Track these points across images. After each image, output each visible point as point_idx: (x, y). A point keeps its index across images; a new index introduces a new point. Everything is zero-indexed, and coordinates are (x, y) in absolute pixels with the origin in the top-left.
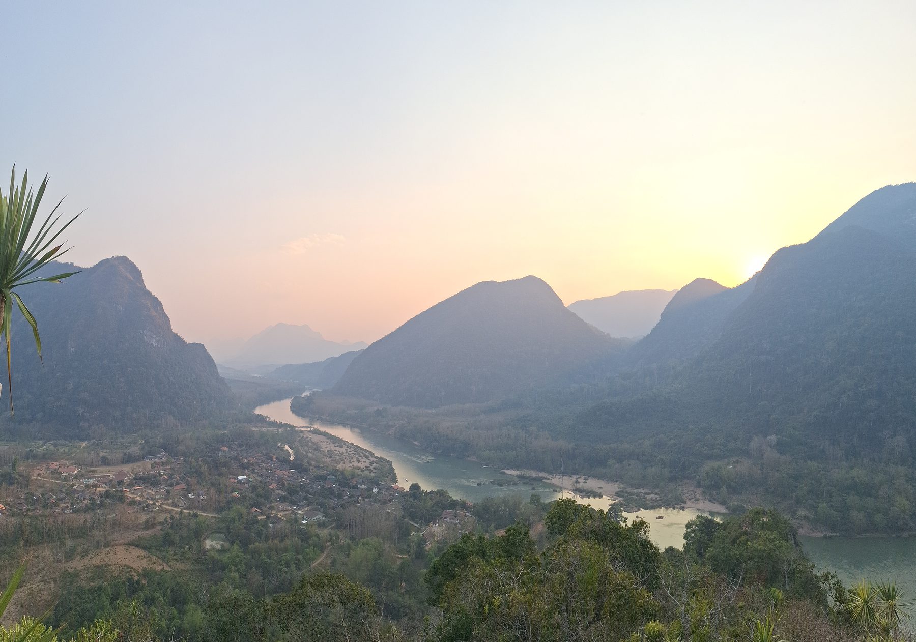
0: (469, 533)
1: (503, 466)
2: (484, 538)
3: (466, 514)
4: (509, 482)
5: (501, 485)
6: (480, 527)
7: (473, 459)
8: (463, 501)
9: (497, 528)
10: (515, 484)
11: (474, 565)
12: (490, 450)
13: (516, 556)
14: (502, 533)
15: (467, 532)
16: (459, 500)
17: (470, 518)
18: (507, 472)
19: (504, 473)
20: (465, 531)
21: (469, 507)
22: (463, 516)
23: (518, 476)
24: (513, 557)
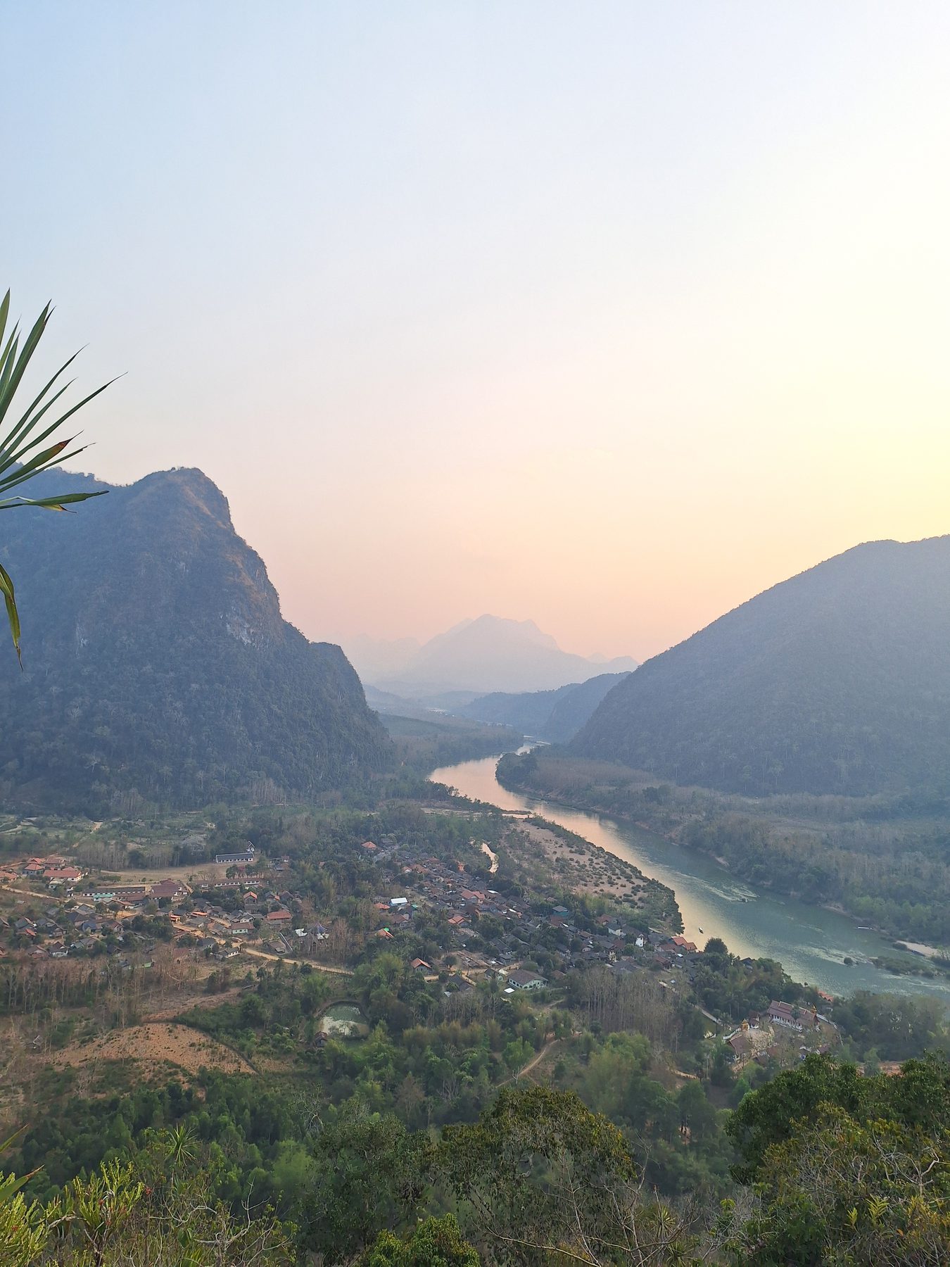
0: (822, 1055)
1: (900, 933)
2: (853, 1071)
3: (818, 1015)
4: (912, 967)
5: (896, 972)
6: (846, 1048)
7: (836, 907)
8: (811, 989)
9: (884, 1057)
10: (928, 976)
11: (829, 1119)
12: (873, 896)
13: (926, 1126)
14: (894, 1069)
15: (818, 1052)
16: (803, 984)
17: (826, 1027)
18: (910, 946)
19: (904, 947)
20: (813, 1050)
21: (825, 1002)
22: (812, 1018)
23: (936, 960)
24: (919, 1127)
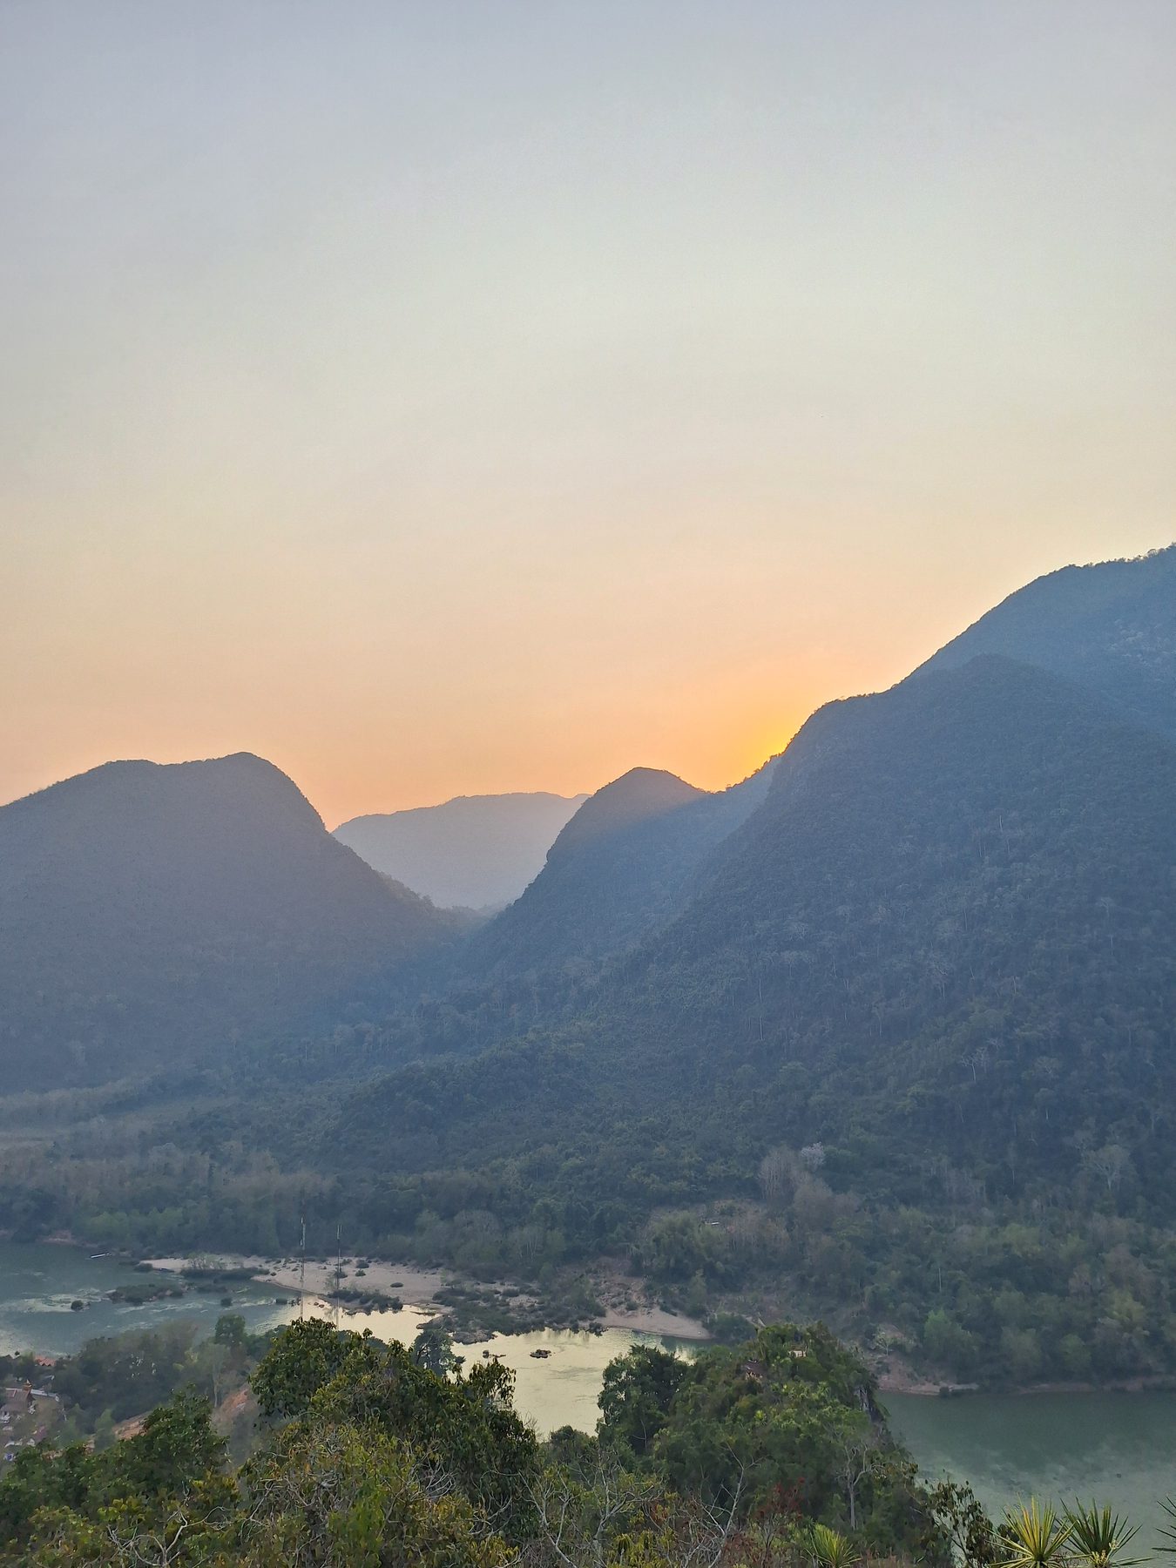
0: (40, 1445)
1: (145, 1250)
2: (81, 1451)
3: (33, 1392)
4: (162, 1290)
5: (136, 1301)
6: (70, 1423)
7: (64, 1238)
8: (24, 1358)
9: (119, 1418)
10: (177, 1295)
11: (48, 1530)
12: (112, 1211)
13: (171, 1487)
14: (133, 1428)
15: (32, 1443)
16: (14, 1357)
17: (45, 1400)
18: (157, 1264)
19: (149, 1268)
20: (24, 1442)
21: (44, 1370)
22: (24, 1399)
23: (187, 1274)
24: (163, 1491)
